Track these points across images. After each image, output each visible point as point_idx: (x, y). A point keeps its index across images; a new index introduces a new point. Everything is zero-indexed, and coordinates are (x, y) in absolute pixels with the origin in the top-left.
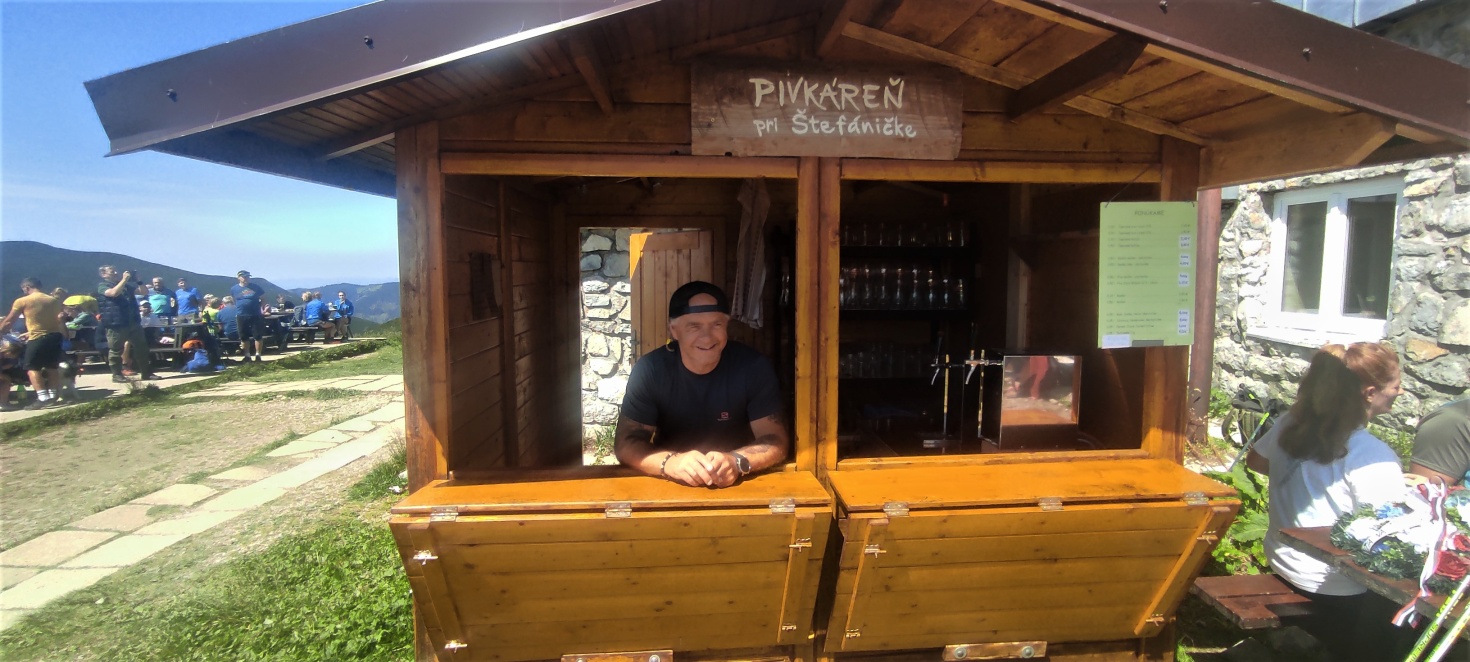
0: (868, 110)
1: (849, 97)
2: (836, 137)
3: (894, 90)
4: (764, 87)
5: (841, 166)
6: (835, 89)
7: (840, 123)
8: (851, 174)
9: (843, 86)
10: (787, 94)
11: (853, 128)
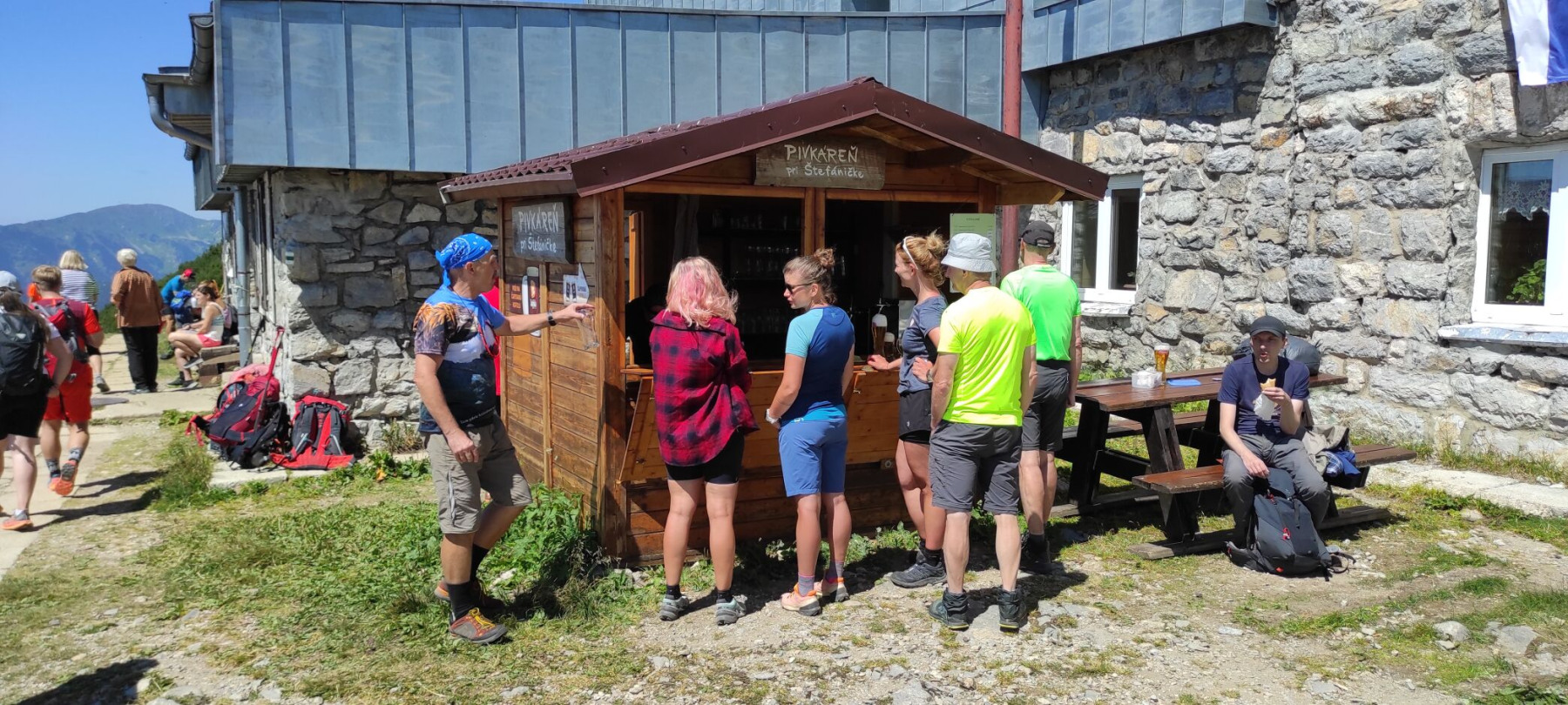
0: (841, 163)
1: (832, 155)
2: (825, 178)
3: (853, 152)
4: (791, 149)
5: (825, 192)
6: (825, 151)
7: (827, 170)
8: (830, 196)
9: (829, 150)
10: (802, 154)
11: (833, 173)
